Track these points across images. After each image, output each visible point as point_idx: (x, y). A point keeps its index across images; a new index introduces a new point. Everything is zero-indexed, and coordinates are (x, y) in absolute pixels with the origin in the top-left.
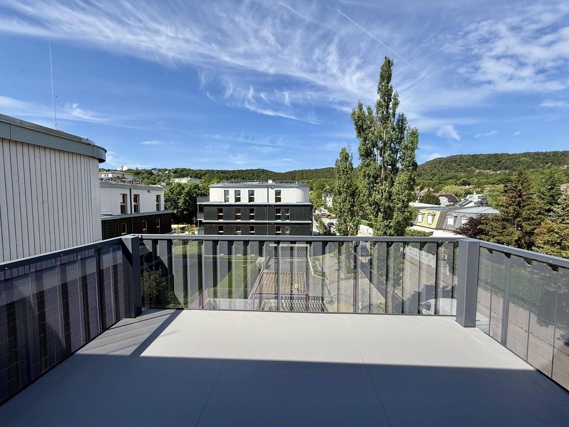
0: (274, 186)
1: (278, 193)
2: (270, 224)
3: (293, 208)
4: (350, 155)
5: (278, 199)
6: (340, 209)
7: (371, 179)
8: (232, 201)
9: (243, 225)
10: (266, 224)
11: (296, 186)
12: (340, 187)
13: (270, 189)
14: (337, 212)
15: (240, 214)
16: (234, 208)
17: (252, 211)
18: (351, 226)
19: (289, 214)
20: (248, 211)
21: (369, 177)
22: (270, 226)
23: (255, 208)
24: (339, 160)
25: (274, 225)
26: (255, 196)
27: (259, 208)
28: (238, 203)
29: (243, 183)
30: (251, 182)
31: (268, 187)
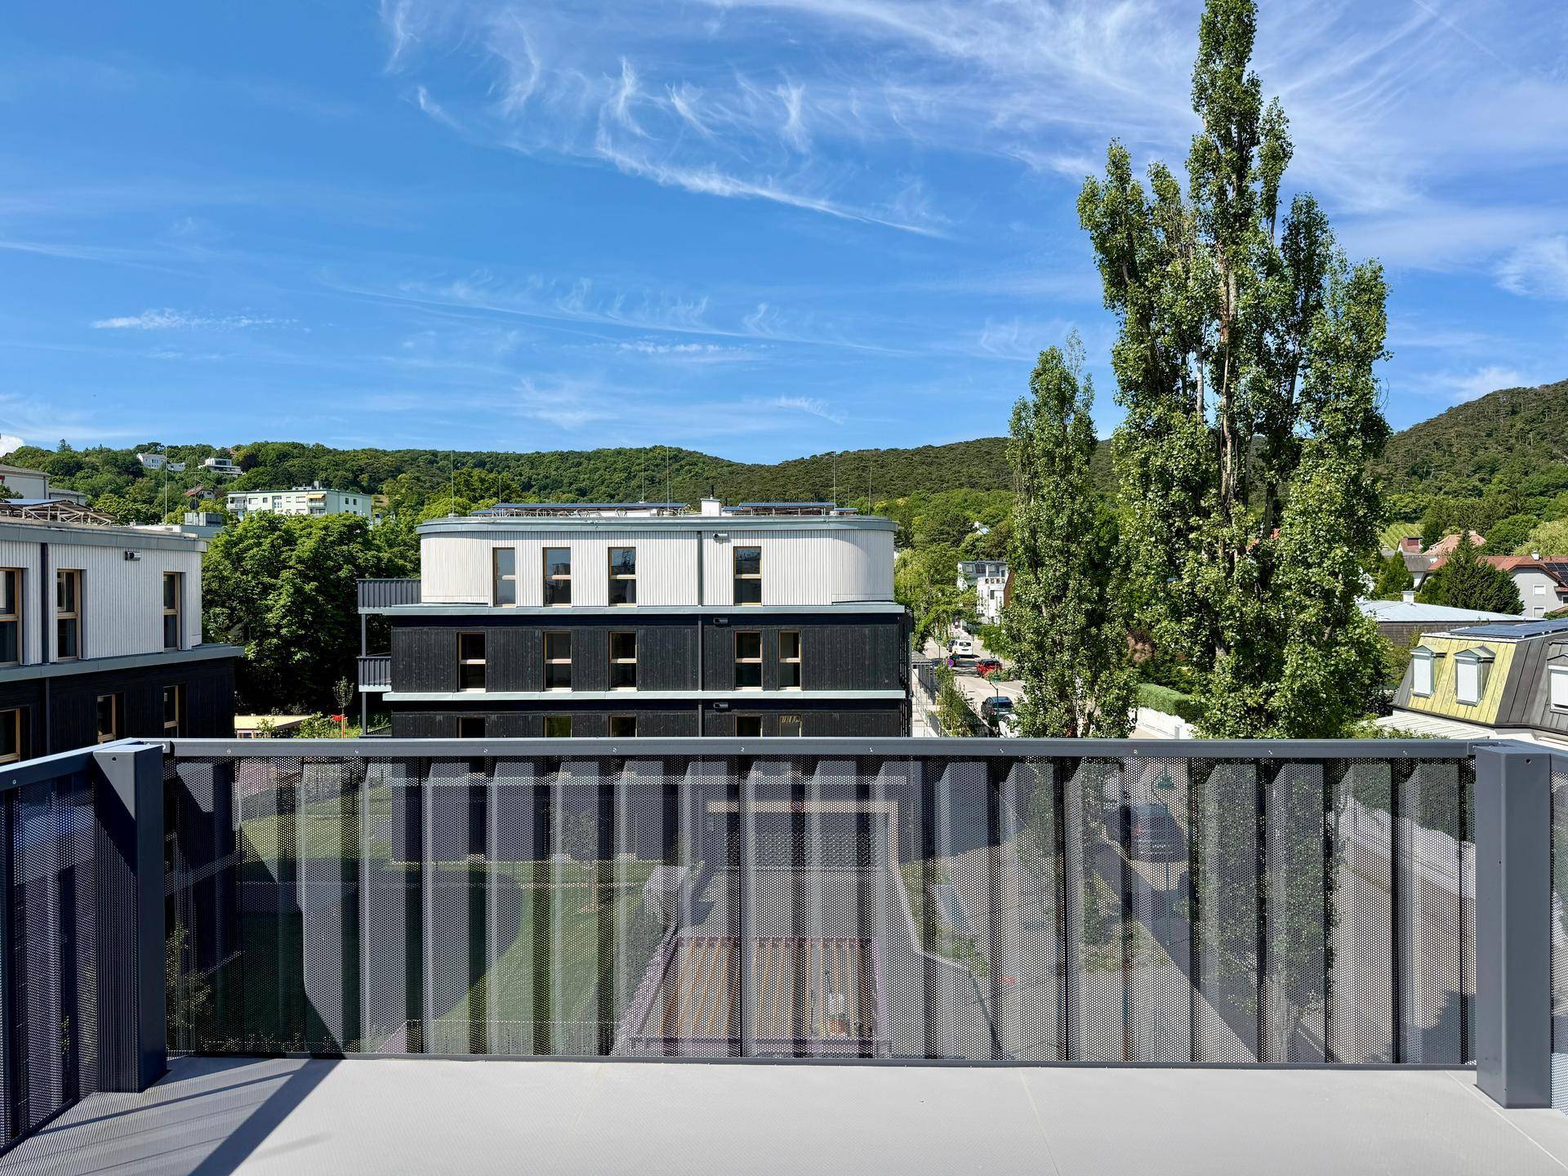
0: (728, 528)
1: (747, 562)
2: (708, 704)
3: (817, 628)
4: (1081, 383)
5: (747, 590)
6: (1037, 632)
8: (529, 598)
9: (581, 713)
10: (691, 704)
11: (832, 526)
12: (1034, 532)
13: (709, 543)
14: (1025, 647)
15: (568, 661)
16: (538, 632)
17: (625, 646)
18: (1090, 715)
19: (797, 660)
20: (607, 646)
22: (709, 714)
23: (640, 631)
24: (1031, 406)
25: (728, 710)
26: (639, 576)
27: (659, 630)
28: (559, 608)
29: (584, 514)
30: (621, 509)
31: (699, 532)
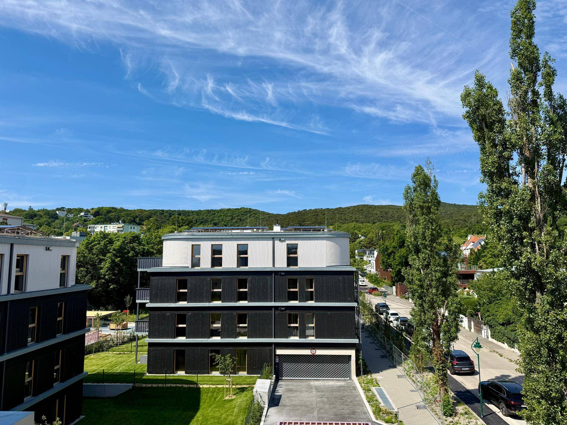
0: (285, 236)
1: (292, 250)
2: (276, 308)
3: (320, 277)
4: (432, 178)
5: (292, 261)
6: (420, 280)
7: (516, 222)
8: (206, 264)
9: (226, 312)
10: (270, 308)
11: (326, 236)
12: (416, 238)
13: (277, 242)
14: (415, 287)
15: (220, 290)
16: (209, 278)
17: (242, 284)
18: (443, 315)
19: (313, 290)
20: (236, 284)
21: (511, 219)
22: (277, 312)
23: (249, 278)
24: (412, 188)
25: (285, 310)
26: (249, 256)
27: (257, 277)
28: (217, 269)
29: (227, 231)
30: (241, 229)
31: (273, 238)
